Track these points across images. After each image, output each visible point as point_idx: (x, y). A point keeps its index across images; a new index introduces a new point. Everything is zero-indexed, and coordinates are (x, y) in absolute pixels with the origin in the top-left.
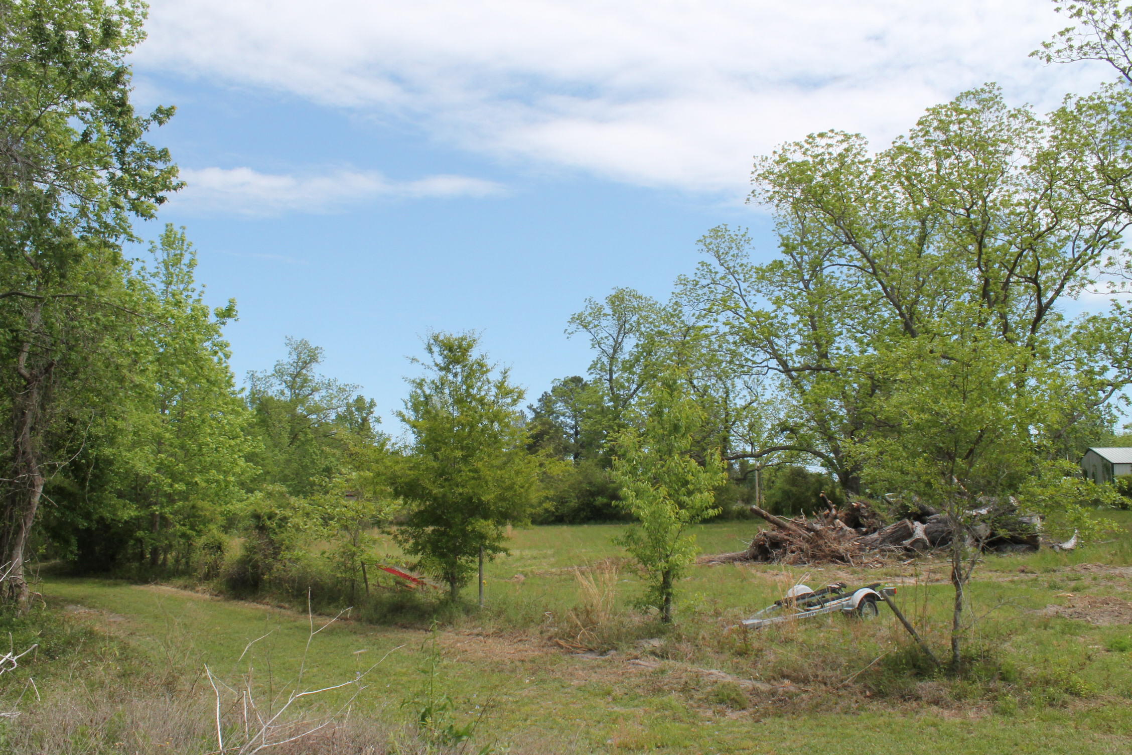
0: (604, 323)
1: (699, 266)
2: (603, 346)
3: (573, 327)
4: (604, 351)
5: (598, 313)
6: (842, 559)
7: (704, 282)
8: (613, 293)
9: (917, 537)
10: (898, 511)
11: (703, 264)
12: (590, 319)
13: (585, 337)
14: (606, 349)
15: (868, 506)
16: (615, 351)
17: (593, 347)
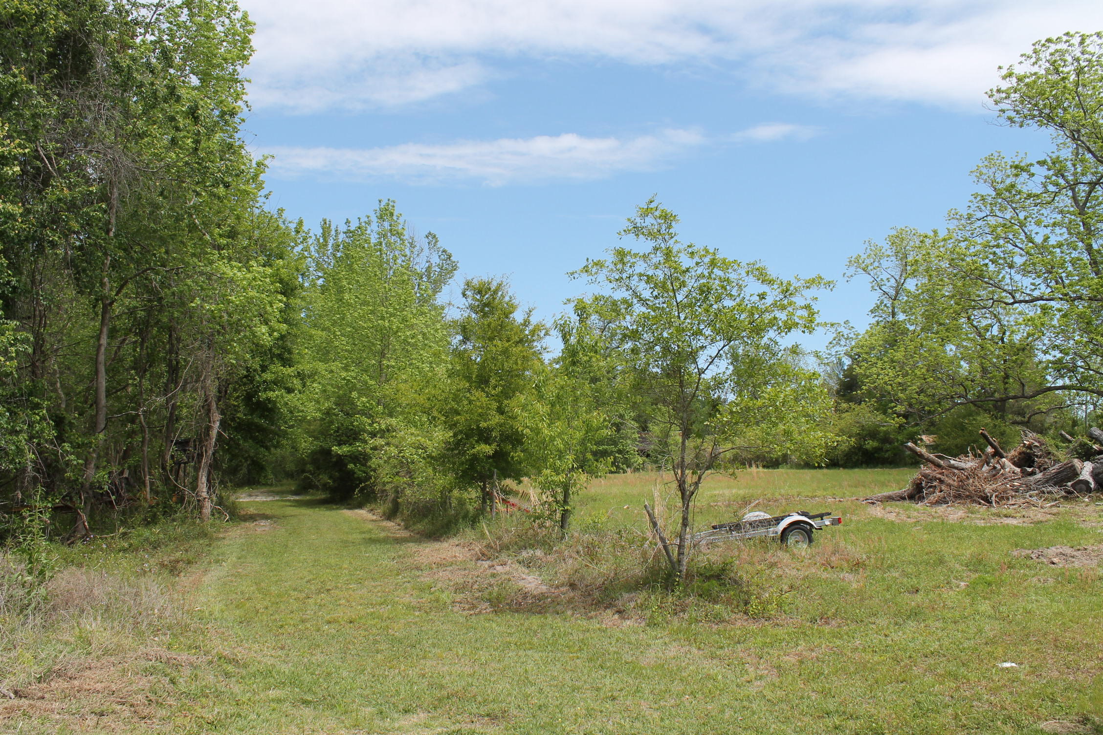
0: (885, 263)
1: (972, 198)
2: (883, 288)
3: (852, 270)
4: (885, 293)
5: (878, 256)
6: (987, 500)
7: (980, 215)
8: (894, 233)
9: (1081, 478)
10: (1076, 451)
11: (975, 196)
12: (868, 261)
13: (864, 280)
14: (886, 290)
15: (1042, 444)
16: (897, 293)
17: (873, 288)
